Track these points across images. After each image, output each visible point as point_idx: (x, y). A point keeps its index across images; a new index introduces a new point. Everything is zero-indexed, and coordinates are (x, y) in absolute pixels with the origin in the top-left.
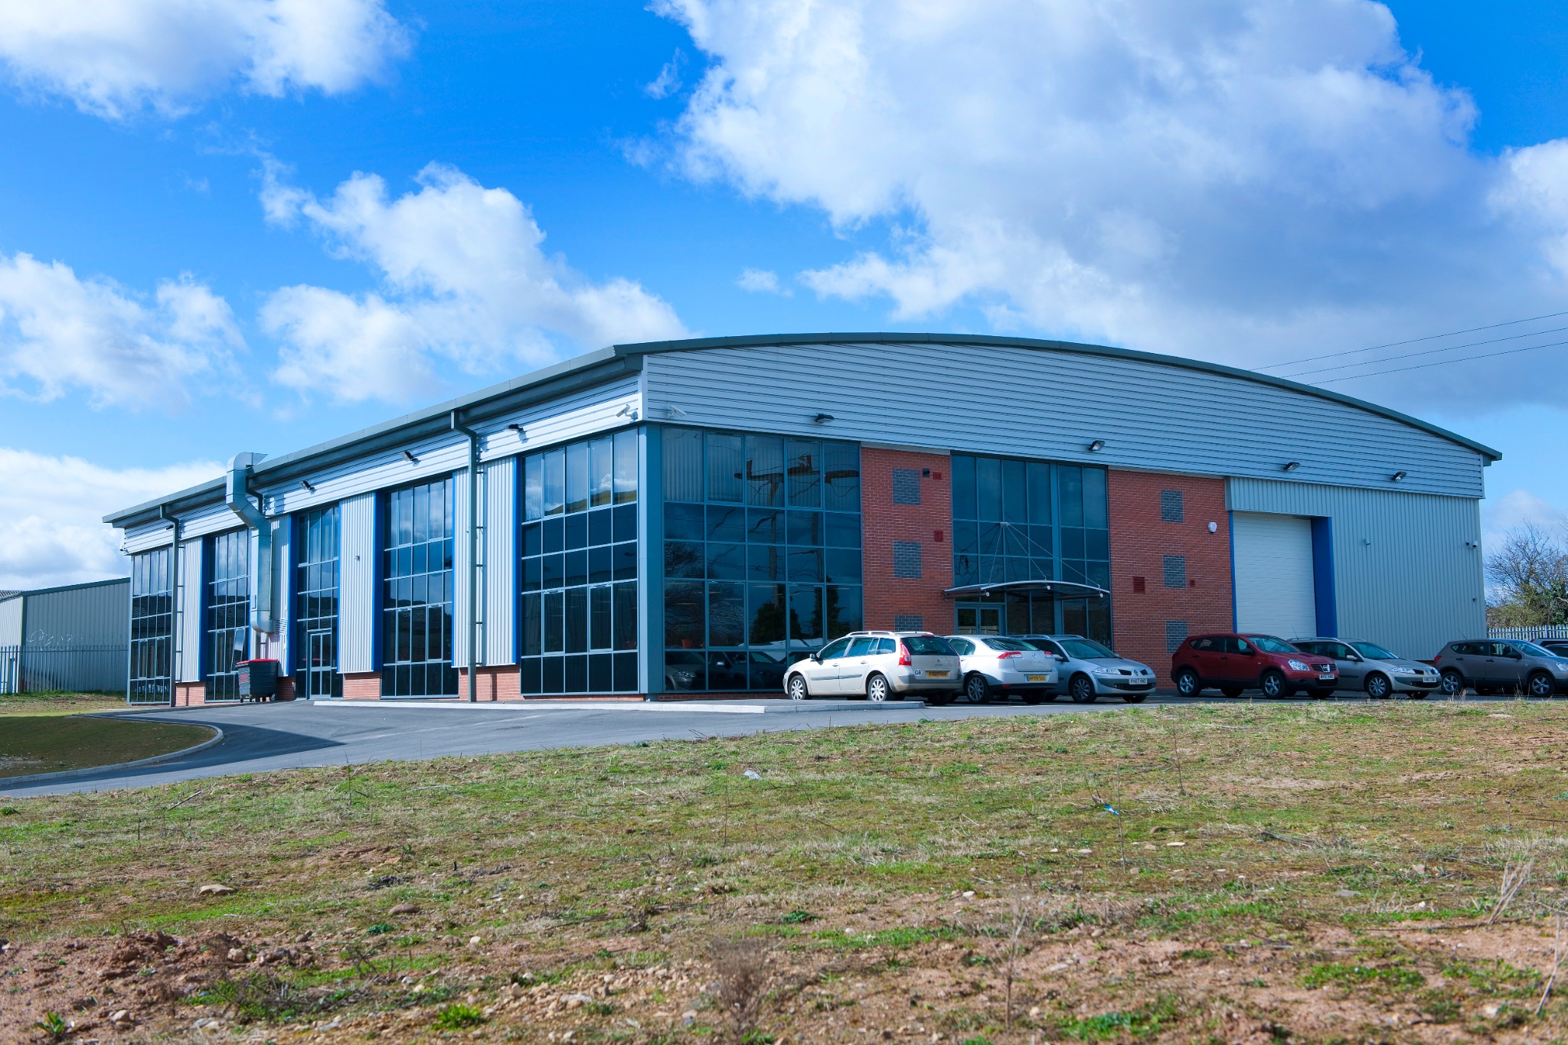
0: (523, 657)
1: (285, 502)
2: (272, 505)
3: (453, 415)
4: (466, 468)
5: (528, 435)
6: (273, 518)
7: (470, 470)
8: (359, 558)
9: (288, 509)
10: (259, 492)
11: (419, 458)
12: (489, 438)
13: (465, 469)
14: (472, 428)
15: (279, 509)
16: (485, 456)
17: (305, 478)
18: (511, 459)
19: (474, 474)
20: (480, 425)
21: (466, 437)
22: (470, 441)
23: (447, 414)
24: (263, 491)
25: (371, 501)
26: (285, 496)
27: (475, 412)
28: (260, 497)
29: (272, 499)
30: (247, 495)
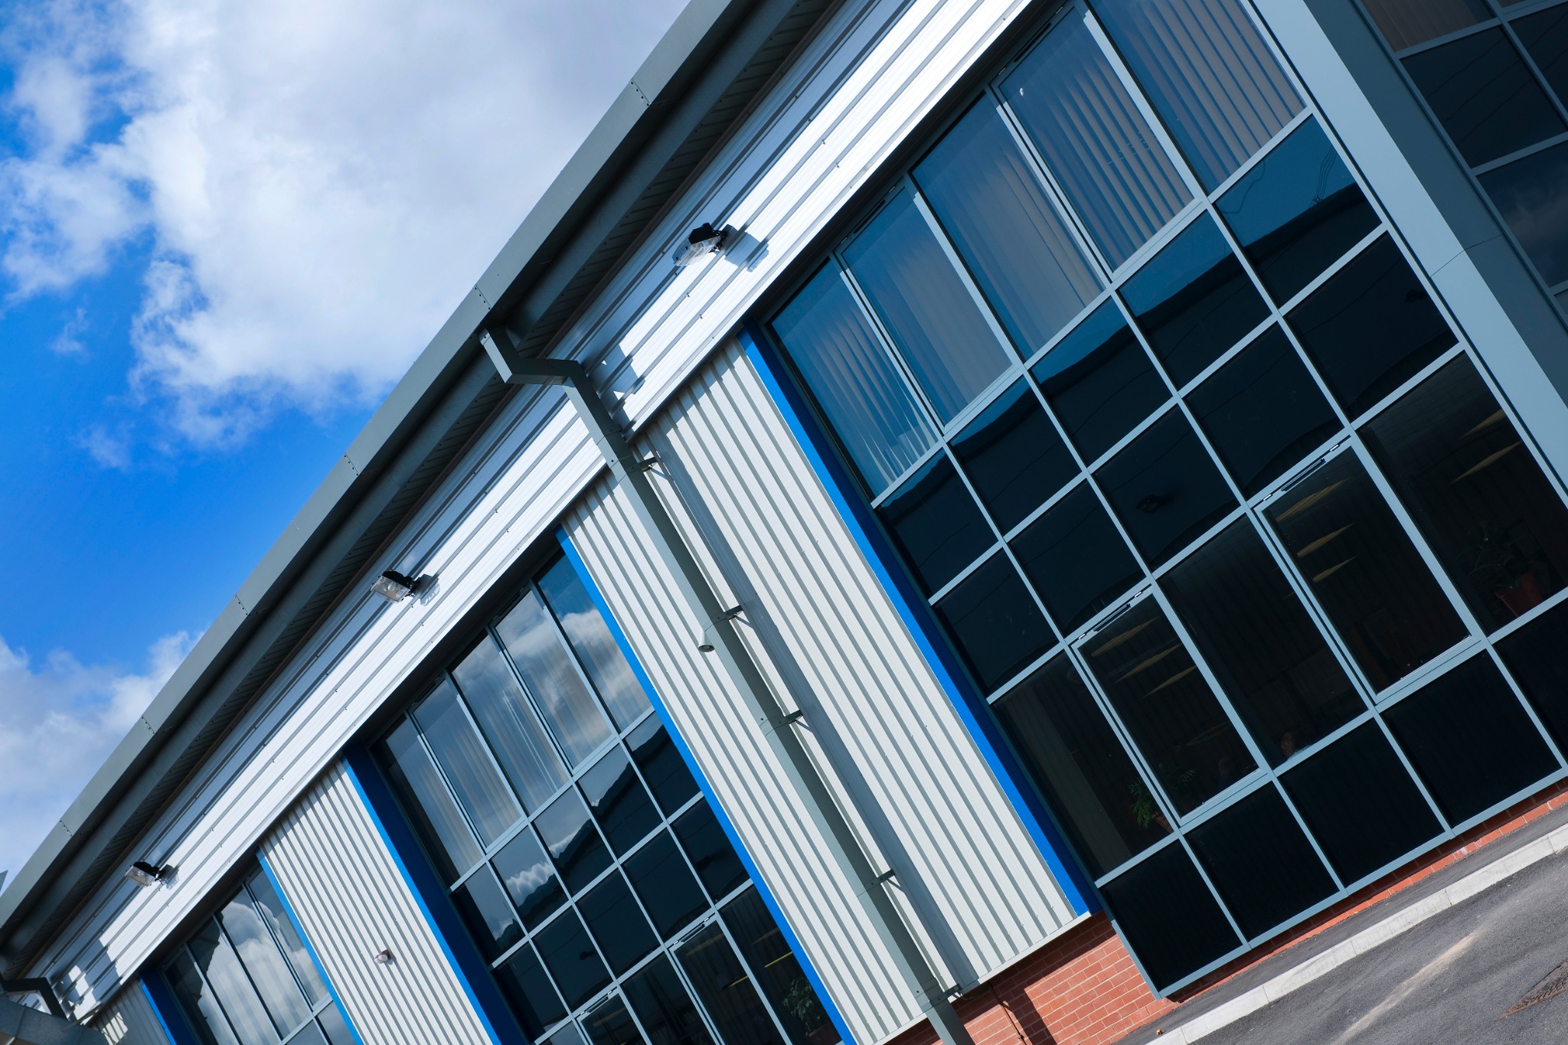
0: (1100, 883)
1: (112, 954)
2: (82, 987)
3: (488, 343)
4: (604, 475)
5: (757, 232)
6: (100, 1016)
7: (618, 470)
8: (389, 956)
9: (127, 965)
10: (35, 974)
11: (429, 570)
12: (626, 346)
13: (600, 482)
14: (561, 354)
15: (106, 984)
16: (637, 407)
17: (136, 856)
18: (733, 350)
19: (636, 471)
20: (577, 334)
21: (556, 390)
22: (573, 392)
23: (471, 356)
24: (44, 970)
25: (347, 787)
26: (104, 940)
27: (541, 305)
28: (42, 986)
29: (75, 973)
30: (15, 997)
